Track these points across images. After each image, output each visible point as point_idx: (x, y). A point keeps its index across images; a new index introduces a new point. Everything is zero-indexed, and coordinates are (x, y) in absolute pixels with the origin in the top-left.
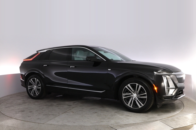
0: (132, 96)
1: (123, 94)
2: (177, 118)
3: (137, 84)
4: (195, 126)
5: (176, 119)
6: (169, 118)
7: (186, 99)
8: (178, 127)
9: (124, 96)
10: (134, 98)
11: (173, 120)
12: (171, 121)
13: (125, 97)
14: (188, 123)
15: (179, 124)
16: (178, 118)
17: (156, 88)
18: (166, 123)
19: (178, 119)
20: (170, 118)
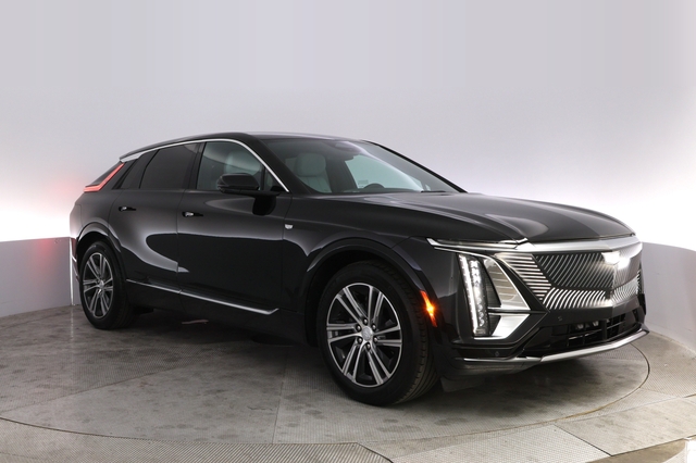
0: (359, 334)
1: (331, 327)
2: (622, 414)
3: (371, 288)
4: (691, 445)
5: (617, 419)
6: (593, 415)
7: (658, 339)
8: (626, 448)
9: (333, 331)
10: (364, 342)
11: (607, 422)
12: (599, 426)
13: (339, 335)
14: (665, 436)
15: (631, 438)
16: (628, 413)
17: (430, 309)
18: (580, 435)
19: (627, 417)
20: (596, 414)
